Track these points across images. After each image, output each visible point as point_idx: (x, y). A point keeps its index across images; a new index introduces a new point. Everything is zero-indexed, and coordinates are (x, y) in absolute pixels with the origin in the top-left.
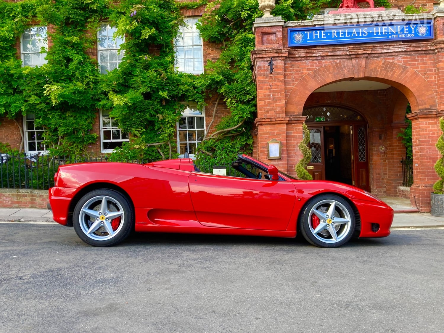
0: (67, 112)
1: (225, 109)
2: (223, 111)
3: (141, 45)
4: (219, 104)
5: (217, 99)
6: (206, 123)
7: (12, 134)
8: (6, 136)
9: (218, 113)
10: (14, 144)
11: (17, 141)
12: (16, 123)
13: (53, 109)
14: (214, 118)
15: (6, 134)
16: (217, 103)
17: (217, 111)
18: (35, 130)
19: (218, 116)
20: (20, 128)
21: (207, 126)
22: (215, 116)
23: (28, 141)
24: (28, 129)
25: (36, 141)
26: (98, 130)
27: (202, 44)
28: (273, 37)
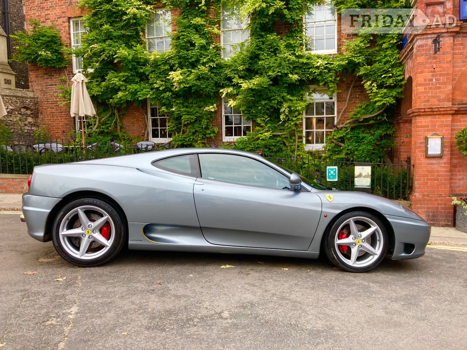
0: (190, 98)
1: (360, 92)
2: (359, 95)
3: (268, 24)
4: (354, 87)
5: (352, 81)
6: (338, 109)
7: (138, 121)
8: (132, 123)
9: (352, 98)
10: (139, 130)
11: (142, 128)
12: (141, 110)
13: (177, 95)
14: (348, 103)
15: (132, 121)
16: (352, 86)
17: (351, 95)
18: (158, 117)
19: (352, 100)
20: (145, 115)
21: (338, 112)
22: (349, 100)
23: (151, 128)
24: (152, 115)
25: (159, 128)
26: (220, 118)
27: (336, 18)
28: (440, 9)
